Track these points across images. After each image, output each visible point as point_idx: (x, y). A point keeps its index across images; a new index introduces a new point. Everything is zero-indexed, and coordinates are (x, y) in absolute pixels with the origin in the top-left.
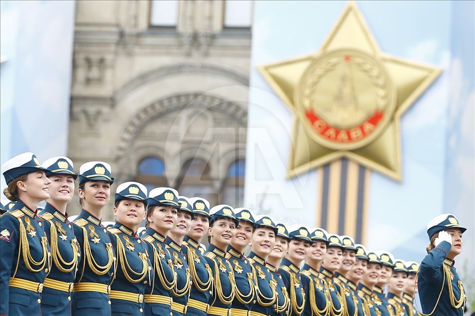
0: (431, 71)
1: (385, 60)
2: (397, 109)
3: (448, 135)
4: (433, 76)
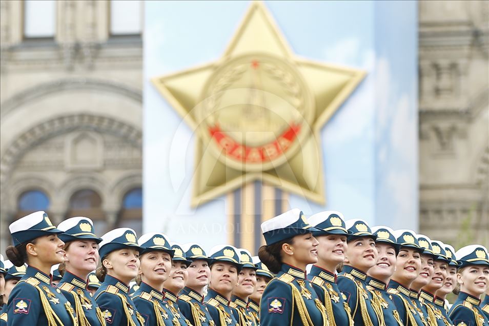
0: (353, 74)
1: (299, 64)
2: (315, 120)
3: (377, 148)
4: (356, 80)
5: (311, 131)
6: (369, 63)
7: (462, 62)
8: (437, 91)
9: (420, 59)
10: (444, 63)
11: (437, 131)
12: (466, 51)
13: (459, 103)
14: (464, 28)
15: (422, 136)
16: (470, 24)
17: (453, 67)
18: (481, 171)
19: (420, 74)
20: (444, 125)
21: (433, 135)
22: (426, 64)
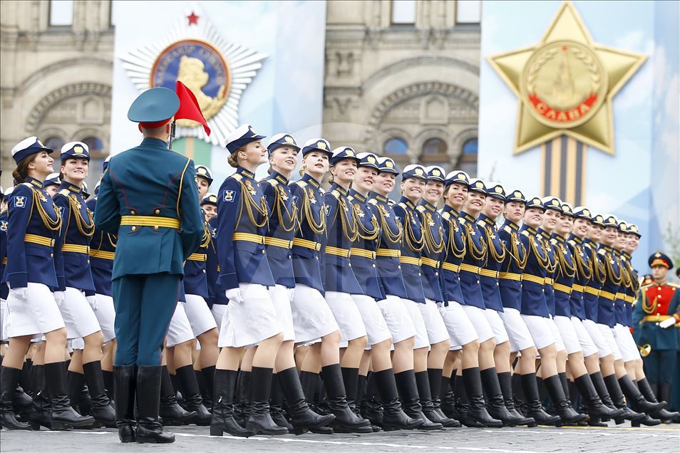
4: (640, 62)
5: (605, 101)
6: (650, 49)
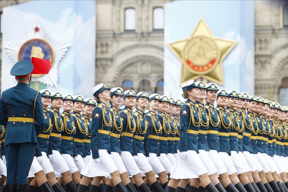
0: (233, 43)
1: (215, 39)
2: (221, 57)
3: (241, 67)
4: (234, 45)
5: (219, 62)
6: (238, 39)
7: (269, 39)
8: (261, 49)
9: (255, 38)
10: (263, 39)
11: (261, 62)
12: (270, 35)
13: (268, 52)
14: (269, 28)
15: (256, 63)
16: (271, 26)
17: (266, 41)
18: (275, 75)
19: (255, 43)
20: (263, 59)
21: (259, 63)
22: (257, 40)
